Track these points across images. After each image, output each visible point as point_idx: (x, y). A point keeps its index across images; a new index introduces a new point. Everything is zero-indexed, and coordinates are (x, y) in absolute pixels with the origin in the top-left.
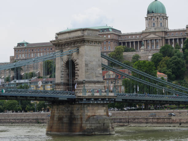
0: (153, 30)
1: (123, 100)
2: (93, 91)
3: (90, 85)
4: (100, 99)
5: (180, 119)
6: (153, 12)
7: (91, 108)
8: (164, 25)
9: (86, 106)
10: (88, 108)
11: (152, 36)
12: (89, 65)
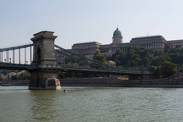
0: (115, 43)
1: (68, 70)
2: (47, 65)
3: (47, 62)
4: (52, 69)
5: (110, 82)
6: (115, 35)
7: (47, 74)
8: (120, 41)
9: (44, 73)
10: (45, 74)
11: (115, 46)
12: (47, 51)
